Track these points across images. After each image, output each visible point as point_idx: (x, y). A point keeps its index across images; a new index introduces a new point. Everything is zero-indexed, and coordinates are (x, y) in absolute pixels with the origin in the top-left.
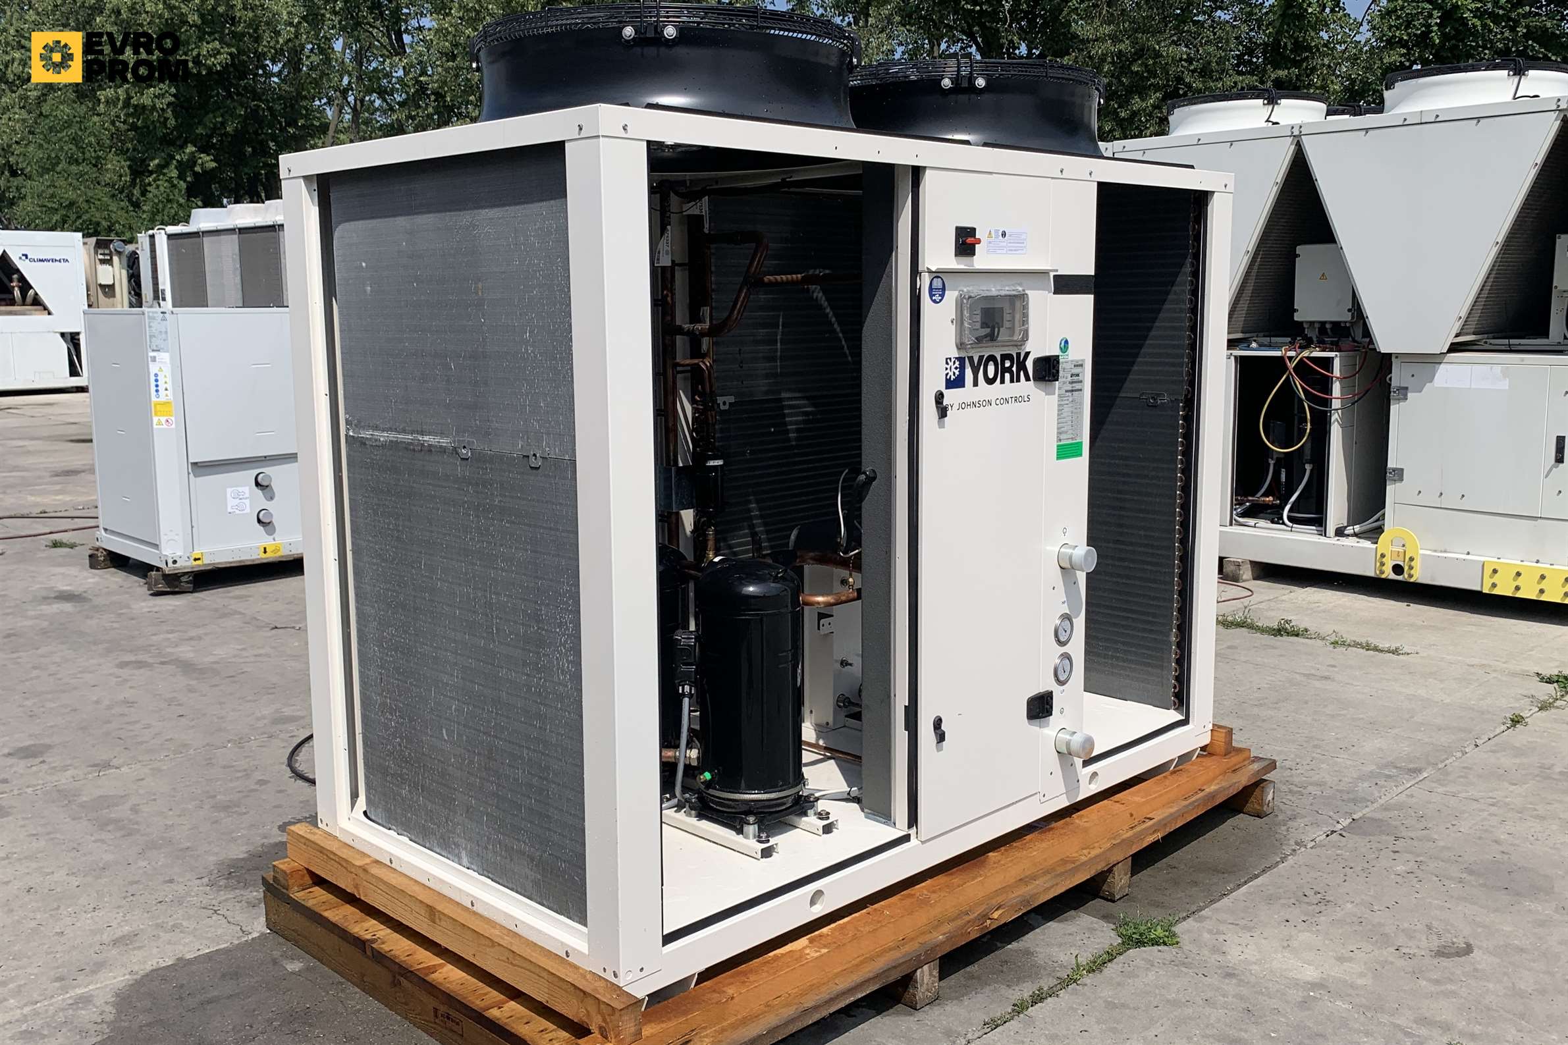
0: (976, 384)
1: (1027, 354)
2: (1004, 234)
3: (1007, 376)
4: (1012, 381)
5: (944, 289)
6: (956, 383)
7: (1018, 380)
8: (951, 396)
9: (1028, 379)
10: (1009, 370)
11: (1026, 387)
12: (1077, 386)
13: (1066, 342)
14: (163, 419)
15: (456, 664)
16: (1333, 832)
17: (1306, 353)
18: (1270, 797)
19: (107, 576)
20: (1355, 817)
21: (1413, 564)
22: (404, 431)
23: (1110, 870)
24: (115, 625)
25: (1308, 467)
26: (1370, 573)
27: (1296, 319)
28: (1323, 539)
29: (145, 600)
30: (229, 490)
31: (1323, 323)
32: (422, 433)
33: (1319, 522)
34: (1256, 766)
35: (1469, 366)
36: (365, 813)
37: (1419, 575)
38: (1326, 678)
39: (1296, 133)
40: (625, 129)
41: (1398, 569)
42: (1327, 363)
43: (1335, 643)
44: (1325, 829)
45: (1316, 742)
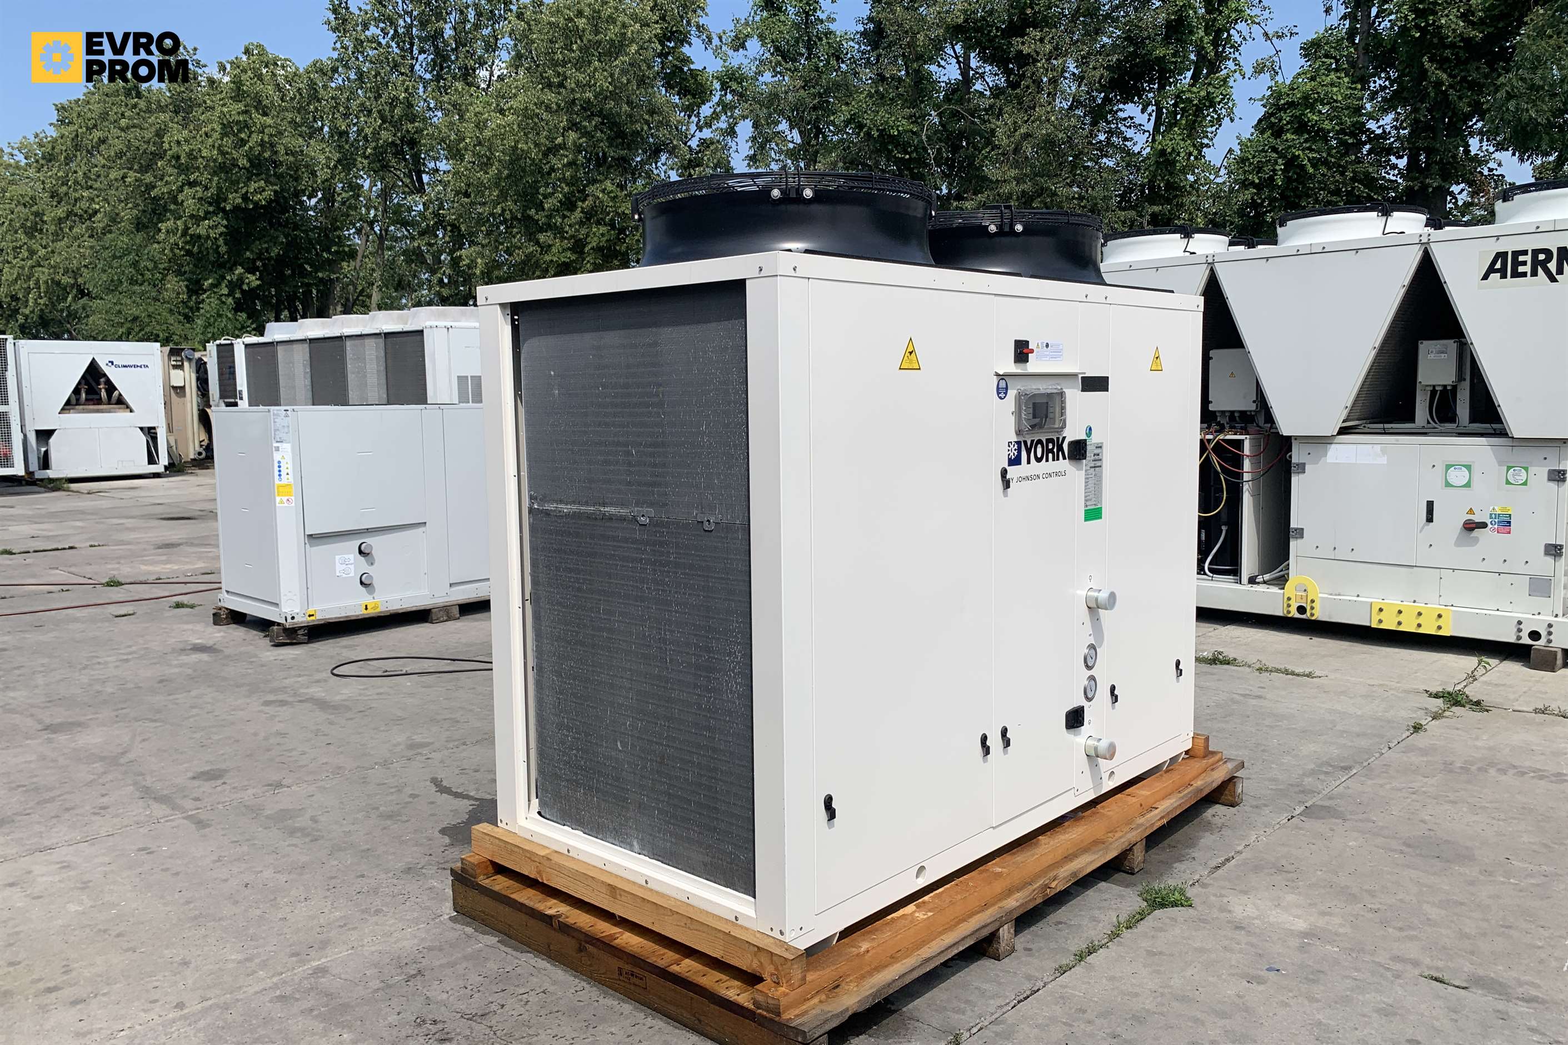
0: (1029, 462)
1: (1064, 438)
2: (1047, 346)
3: (1050, 455)
4: (1053, 460)
5: (1007, 389)
6: (1015, 461)
7: (1058, 459)
8: (1013, 472)
9: (1064, 458)
10: (1051, 451)
11: (1064, 464)
12: (1098, 463)
13: (1090, 429)
14: (285, 499)
15: (631, 688)
16: (1293, 817)
17: (1221, 437)
18: (1239, 791)
19: (231, 631)
20: (1307, 805)
21: (1314, 605)
22: (587, 504)
23: (1131, 849)
24: (250, 671)
25: (1224, 528)
26: (1279, 612)
27: (1211, 409)
28: (1238, 586)
29: (268, 651)
30: (337, 557)
31: (1232, 412)
32: (604, 505)
33: (1235, 572)
34: (1230, 766)
35: (1355, 446)
36: (539, 813)
37: (1319, 613)
38: (1260, 697)
39: (1210, 260)
40: (794, 269)
41: (1301, 609)
42: (1239, 444)
43: (1260, 670)
44: (1286, 815)
45: (1263, 748)
